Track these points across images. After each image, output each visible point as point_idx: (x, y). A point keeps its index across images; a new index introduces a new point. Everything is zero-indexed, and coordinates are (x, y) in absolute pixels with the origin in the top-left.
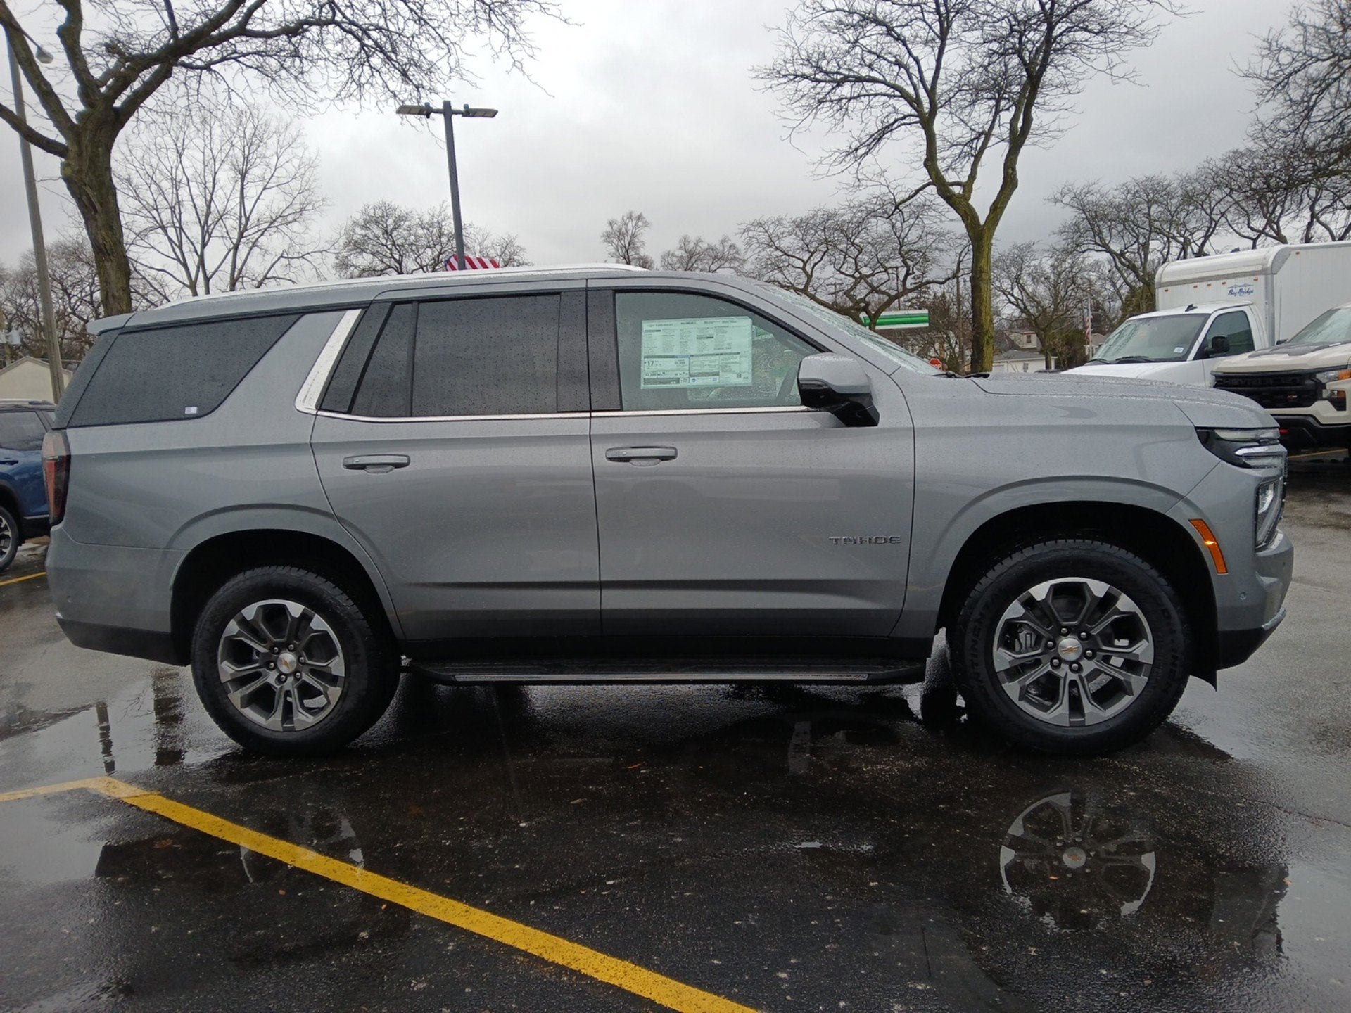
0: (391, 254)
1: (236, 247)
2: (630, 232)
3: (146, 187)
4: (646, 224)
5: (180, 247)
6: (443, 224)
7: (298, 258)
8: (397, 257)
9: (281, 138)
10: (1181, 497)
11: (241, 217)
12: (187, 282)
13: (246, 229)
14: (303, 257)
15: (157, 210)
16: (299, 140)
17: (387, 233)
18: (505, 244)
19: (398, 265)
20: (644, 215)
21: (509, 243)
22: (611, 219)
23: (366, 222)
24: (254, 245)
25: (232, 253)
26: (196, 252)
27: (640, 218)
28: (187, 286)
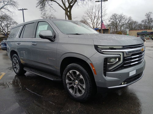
2: (149, 15)
3: (89, 14)
6: (122, 15)
10: (89, 59)
11: (98, 16)
12: (92, 24)
19: (116, 21)
23: (113, 16)
25: (97, 20)
26: (93, 20)
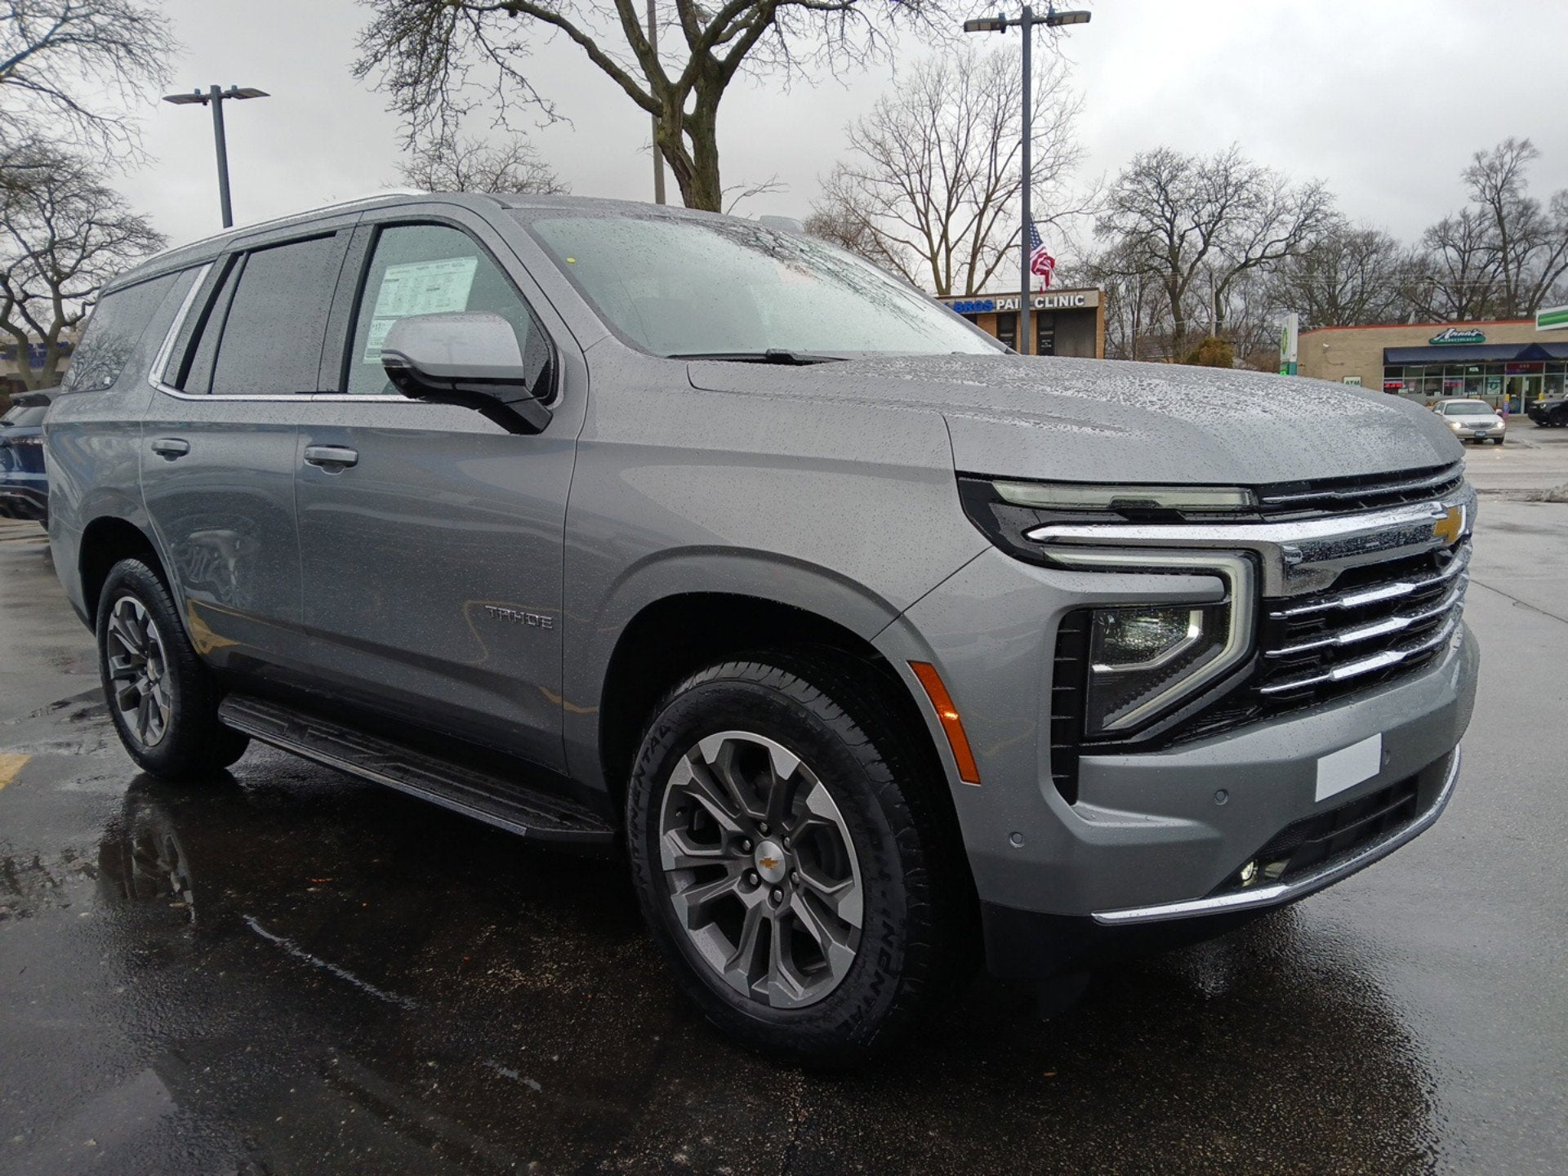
0: (1163, 211)
1: (982, 213)
2: (1506, 167)
3: (900, 151)
4: (1534, 154)
5: (926, 216)
6: (1232, 170)
7: (1045, 221)
8: (1168, 215)
9: (1044, 82)
10: (899, 616)
11: (989, 178)
12: (929, 255)
13: (994, 192)
14: (1050, 220)
15: (908, 175)
16: (1064, 82)
17: (1160, 187)
18: (1309, 192)
19: (1168, 225)
20: (1532, 141)
21: (1314, 191)
22: (1478, 150)
23: (1137, 174)
24: (999, 209)
25: (977, 219)
26: (940, 219)
27: (1524, 145)
28: (928, 258)
